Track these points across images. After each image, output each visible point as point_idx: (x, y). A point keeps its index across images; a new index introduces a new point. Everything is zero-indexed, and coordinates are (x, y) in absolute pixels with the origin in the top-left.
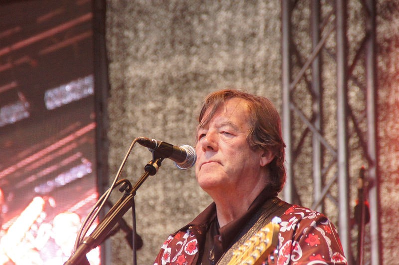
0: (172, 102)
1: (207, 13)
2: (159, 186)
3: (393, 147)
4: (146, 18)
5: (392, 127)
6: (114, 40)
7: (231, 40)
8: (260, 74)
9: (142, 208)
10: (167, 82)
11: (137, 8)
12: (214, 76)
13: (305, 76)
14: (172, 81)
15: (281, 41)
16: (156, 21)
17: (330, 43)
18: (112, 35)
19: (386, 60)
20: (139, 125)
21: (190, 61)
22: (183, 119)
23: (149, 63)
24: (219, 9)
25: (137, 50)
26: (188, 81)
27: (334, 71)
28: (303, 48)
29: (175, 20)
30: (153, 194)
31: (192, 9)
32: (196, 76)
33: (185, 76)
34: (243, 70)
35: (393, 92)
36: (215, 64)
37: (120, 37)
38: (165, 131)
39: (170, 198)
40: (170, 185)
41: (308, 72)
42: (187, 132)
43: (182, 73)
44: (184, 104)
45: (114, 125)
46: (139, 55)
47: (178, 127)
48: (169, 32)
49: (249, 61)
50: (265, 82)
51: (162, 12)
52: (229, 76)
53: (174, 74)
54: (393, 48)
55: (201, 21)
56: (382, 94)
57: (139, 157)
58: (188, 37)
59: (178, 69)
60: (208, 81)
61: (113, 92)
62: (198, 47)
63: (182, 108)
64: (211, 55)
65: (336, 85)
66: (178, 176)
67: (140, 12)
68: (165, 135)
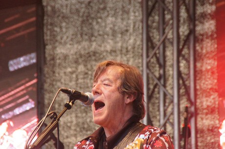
0: (81, 68)
1: (101, 18)
2: (73, 115)
3: (204, 95)
4: (67, 20)
5: (204, 84)
6: (48, 33)
7: (114, 33)
8: (131, 53)
9: (64, 127)
10: (78, 57)
11: (62, 15)
12: (105, 54)
13: (155, 54)
14: (81, 56)
15: (142, 34)
16: (72, 22)
17: (170, 36)
18: (48, 29)
19: (201, 46)
20: (63, 81)
21: (91, 45)
22: (87, 77)
23: (68, 46)
24: (108, 16)
25: (62, 39)
26: (90, 56)
27: (171, 52)
28: (154, 38)
29: (83, 22)
30: (69, 120)
31: (93, 16)
32: (95, 53)
33: (88, 53)
34: (121, 50)
35: (205, 64)
36: (105, 46)
37: (52, 31)
38: (77, 84)
39: (79, 122)
40: (79, 115)
41: (157, 52)
42: (89, 85)
43: (87, 52)
44: (88, 69)
45: (48, 81)
46: (63, 41)
47: (84, 82)
48: (79, 28)
49: (125, 45)
50: (133, 57)
51: (76, 17)
52: (113, 54)
53: (83, 52)
54: (205, 39)
55: (98, 23)
56: (198, 65)
57: (62, 99)
58: (90, 31)
59: (85, 49)
60: (102, 56)
61: (47, 62)
62: (96, 37)
63: (86, 71)
64: (103, 42)
65: (173, 60)
66: (84, 109)
67: (63, 17)
68: (77, 86)
